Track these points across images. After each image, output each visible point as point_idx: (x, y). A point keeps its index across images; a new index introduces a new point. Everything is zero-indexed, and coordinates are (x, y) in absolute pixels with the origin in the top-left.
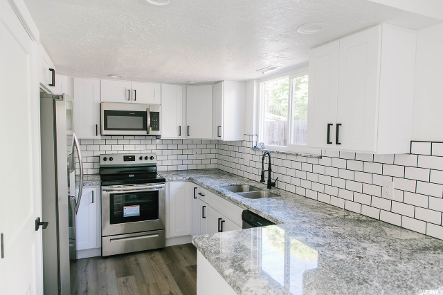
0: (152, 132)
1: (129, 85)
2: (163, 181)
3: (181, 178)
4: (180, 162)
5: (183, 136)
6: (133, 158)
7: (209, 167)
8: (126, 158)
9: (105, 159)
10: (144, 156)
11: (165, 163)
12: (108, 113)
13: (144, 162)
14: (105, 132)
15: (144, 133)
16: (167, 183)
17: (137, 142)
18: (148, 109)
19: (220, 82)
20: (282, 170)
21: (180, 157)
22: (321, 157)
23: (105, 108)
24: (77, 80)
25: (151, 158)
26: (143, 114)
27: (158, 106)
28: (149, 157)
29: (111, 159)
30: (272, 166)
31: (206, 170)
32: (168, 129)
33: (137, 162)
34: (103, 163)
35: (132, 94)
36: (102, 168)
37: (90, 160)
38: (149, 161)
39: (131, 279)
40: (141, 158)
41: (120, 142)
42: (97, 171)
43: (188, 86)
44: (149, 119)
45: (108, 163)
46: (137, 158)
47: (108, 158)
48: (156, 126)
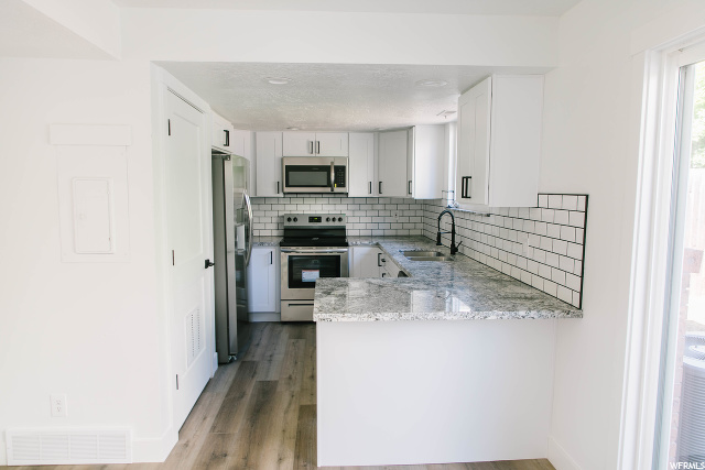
0: (337, 190)
1: (312, 137)
2: (346, 245)
3: (367, 242)
4: (376, 226)
5: (375, 194)
6: (319, 219)
7: (412, 233)
8: (312, 219)
9: (289, 220)
10: (331, 218)
11: (358, 226)
12: (289, 169)
13: (331, 224)
14: (287, 190)
15: (329, 190)
16: (350, 248)
17: (325, 201)
18: (332, 163)
19: (411, 128)
20: (467, 233)
21: (376, 220)
22: (488, 215)
23: (287, 163)
24: (260, 135)
25: (340, 220)
26: (326, 169)
27: (344, 158)
28: (337, 218)
29: (295, 220)
30: (456, 228)
31: (409, 236)
32: (357, 185)
33: (324, 224)
34: (287, 224)
35: (314, 146)
36: (287, 230)
37: (275, 220)
38: (337, 224)
39: (302, 342)
40: (327, 220)
41: (307, 201)
42: (281, 233)
43: (379, 134)
44: (333, 175)
45: (292, 224)
46: (323, 220)
47: (292, 218)
48: (341, 181)
